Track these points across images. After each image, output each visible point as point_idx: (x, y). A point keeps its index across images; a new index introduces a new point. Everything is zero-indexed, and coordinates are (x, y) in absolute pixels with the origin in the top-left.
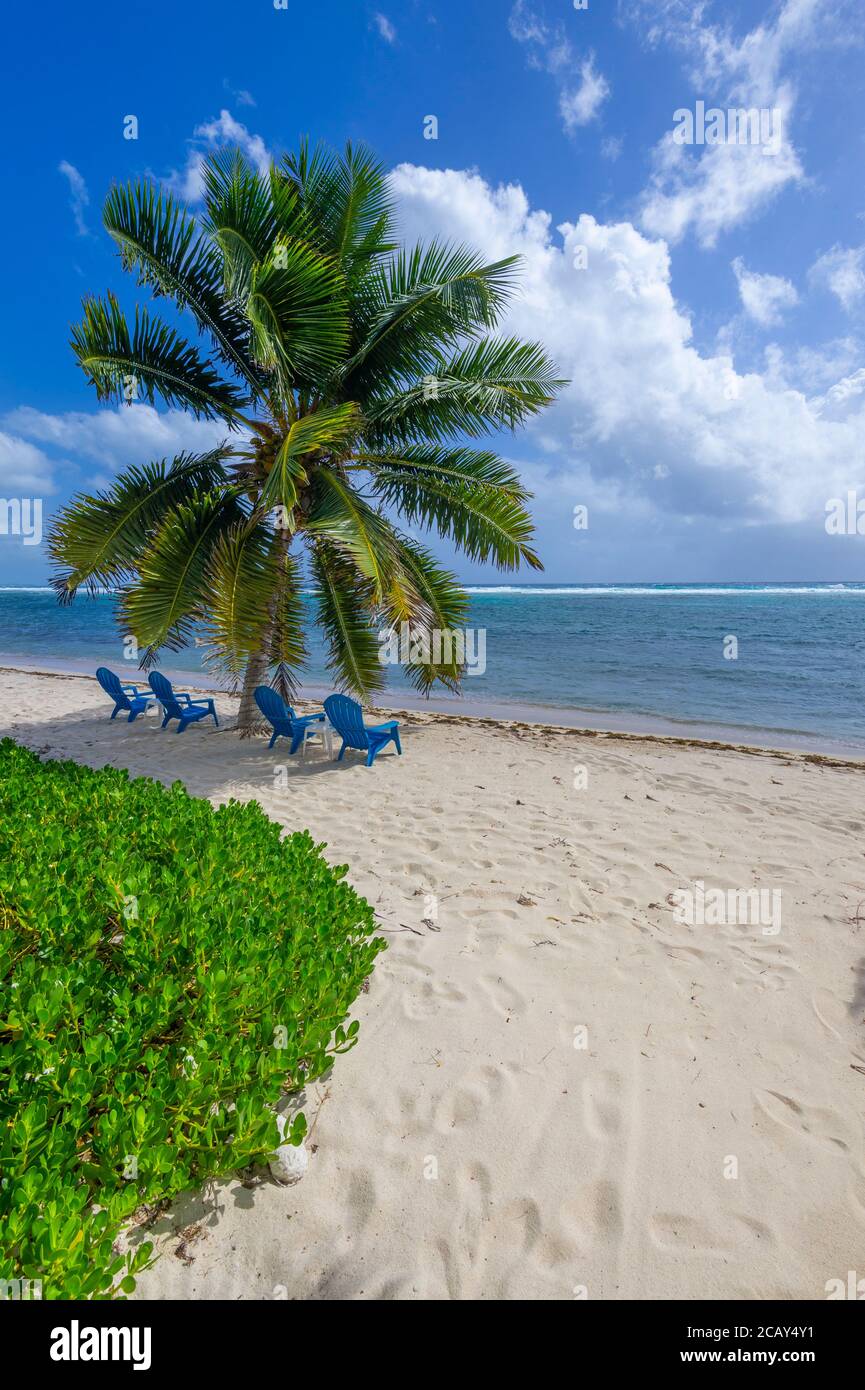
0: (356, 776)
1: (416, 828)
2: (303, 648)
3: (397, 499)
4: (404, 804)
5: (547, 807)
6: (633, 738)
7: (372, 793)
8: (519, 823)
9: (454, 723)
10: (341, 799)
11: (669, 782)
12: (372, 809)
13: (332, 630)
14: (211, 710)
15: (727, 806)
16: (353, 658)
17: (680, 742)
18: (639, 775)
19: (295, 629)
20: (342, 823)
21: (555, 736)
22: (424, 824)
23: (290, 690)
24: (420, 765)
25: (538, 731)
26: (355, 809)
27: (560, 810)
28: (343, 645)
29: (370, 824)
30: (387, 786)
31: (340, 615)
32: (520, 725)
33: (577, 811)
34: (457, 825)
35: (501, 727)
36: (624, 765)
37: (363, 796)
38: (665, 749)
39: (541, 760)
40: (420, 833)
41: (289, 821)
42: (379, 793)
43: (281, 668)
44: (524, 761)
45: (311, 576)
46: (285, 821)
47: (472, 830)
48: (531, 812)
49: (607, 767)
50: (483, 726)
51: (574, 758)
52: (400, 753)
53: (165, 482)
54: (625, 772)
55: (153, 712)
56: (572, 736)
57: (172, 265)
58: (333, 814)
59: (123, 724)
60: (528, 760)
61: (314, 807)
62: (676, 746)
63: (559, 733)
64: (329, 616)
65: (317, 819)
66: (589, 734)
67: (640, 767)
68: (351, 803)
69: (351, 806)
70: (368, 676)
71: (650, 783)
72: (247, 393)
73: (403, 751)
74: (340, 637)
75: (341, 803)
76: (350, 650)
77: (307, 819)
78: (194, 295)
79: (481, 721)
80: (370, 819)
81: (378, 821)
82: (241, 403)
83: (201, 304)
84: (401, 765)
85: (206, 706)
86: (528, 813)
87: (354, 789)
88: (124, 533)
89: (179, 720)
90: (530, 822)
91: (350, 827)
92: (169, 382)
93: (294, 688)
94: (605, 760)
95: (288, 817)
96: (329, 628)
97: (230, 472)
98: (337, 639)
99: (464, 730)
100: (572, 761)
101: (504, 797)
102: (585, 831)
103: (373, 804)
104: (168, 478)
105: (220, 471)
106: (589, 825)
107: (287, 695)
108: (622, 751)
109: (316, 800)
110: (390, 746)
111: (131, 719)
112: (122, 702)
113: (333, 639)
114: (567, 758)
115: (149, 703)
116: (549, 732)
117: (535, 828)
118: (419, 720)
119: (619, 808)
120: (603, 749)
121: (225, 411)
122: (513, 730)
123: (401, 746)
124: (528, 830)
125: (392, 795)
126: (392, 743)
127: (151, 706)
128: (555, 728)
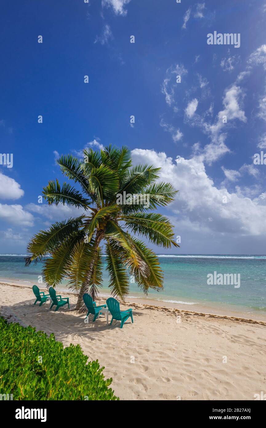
0: (117, 332)
1: (139, 359)
2: (101, 278)
3: (132, 227)
4: (134, 347)
5: (190, 350)
6: (219, 317)
7: (122, 341)
8: (179, 358)
9: (152, 309)
10: (110, 344)
11: (236, 339)
12: (122, 349)
13: (111, 272)
14: (68, 302)
15: (261, 352)
16: (118, 282)
17: (237, 320)
18: (224, 335)
19: (99, 272)
20: (111, 355)
21: (190, 316)
22: (142, 357)
23: (95, 295)
24: (140, 328)
25: (183, 313)
26: (115, 348)
27: (195, 352)
28: (115, 277)
29: (121, 357)
30: (128, 338)
31: (114, 266)
32: (176, 310)
33: (202, 353)
34: (155, 358)
35: (169, 311)
36: (217, 330)
37: (119, 342)
38: (232, 323)
39: (185, 327)
40: (140, 362)
41: (91, 353)
42: (125, 341)
43: (93, 286)
44: (179, 327)
45: (105, 253)
46: (89, 354)
47: (162, 361)
48: (184, 353)
49: (211, 331)
50: (163, 311)
51: (198, 326)
52: (133, 323)
53: (65, 226)
54: (218, 334)
55: (48, 302)
56: (196, 316)
57: (75, 172)
58: (107, 351)
59: (37, 307)
60: (181, 327)
61: (100, 347)
62: (236, 321)
63: (191, 315)
64: (110, 267)
65: (101, 353)
66: (203, 315)
67: (224, 331)
68: (114, 346)
69: (114, 347)
70: (123, 289)
71: (229, 339)
72: (91, 201)
73: (134, 321)
74: (114, 274)
75: (111, 346)
76: (117, 279)
77: (98, 352)
78: (80, 178)
79: (162, 308)
80: (121, 354)
81: (124, 355)
82: (89, 204)
83: (81, 180)
84: (133, 328)
85: (66, 300)
86: (182, 353)
87: (115, 339)
88: (50, 241)
89: (56, 306)
90: (184, 358)
91: (114, 358)
92: (70, 199)
93: (96, 294)
94: (210, 328)
95: (90, 351)
96: (110, 271)
97: (84, 222)
98: (113, 275)
99: (156, 312)
100: (197, 328)
101: (173, 345)
102: (206, 363)
103: (123, 346)
104: (66, 225)
105: (81, 222)
106: (207, 360)
107: (94, 296)
108: (215, 324)
109: (101, 343)
110: (129, 320)
111: (40, 305)
112: (39, 298)
113: (112, 275)
114: (195, 326)
115: (47, 299)
116: (187, 314)
117: (186, 361)
118: (139, 307)
119: (218, 352)
120: (208, 322)
121: (84, 206)
122: (174, 312)
123: (133, 319)
124: (184, 362)
125: (130, 342)
126: (130, 318)
127: (48, 300)
128: (189, 312)
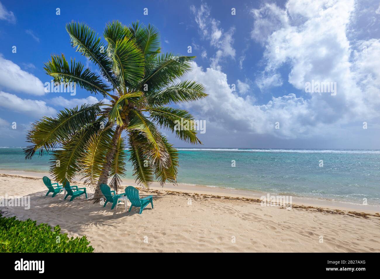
0: (135, 219)
1: (154, 244)
4: (151, 232)
5: (205, 230)
6: (233, 199)
7: (139, 226)
8: (195, 239)
9: (174, 194)
10: (126, 230)
11: (247, 217)
12: (138, 235)
14: (85, 192)
15: (267, 227)
17: (247, 200)
18: (236, 214)
20: (124, 242)
21: (207, 199)
22: (158, 241)
24: (159, 213)
25: (202, 197)
26: (131, 235)
27: (210, 231)
29: (136, 242)
30: (146, 223)
31: (138, 156)
32: (196, 194)
33: (216, 232)
34: (171, 241)
35: (190, 196)
36: (231, 210)
37: (135, 228)
38: (243, 203)
39: (203, 209)
40: (155, 246)
41: (102, 242)
42: (142, 226)
43: (115, 176)
44: (197, 210)
46: (101, 242)
47: (176, 243)
48: (200, 233)
49: (225, 211)
50: (183, 195)
51: (214, 208)
52: (153, 208)
54: (232, 213)
56: (213, 199)
58: (122, 238)
60: (198, 209)
61: (114, 234)
62: (247, 201)
63: (209, 197)
64: (134, 158)
65: (114, 241)
66: (219, 197)
67: (236, 211)
68: (130, 232)
69: (130, 233)
70: (147, 177)
71: (240, 217)
73: (154, 207)
75: (126, 232)
77: (110, 240)
79: (183, 193)
80: (136, 240)
81: (139, 241)
84: (153, 213)
85: (83, 190)
86: (198, 233)
87: (132, 225)
90: (199, 238)
91: (127, 244)
94: (225, 208)
95: (102, 240)
96: (133, 162)
98: (136, 165)
99: (177, 197)
100: (213, 209)
101: (189, 226)
102: (219, 241)
103: (139, 232)
106: (221, 238)
108: (229, 204)
109: (116, 231)
114: (212, 208)
116: (205, 197)
117: (200, 241)
118: (161, 194)
119: (231, 230)
120: (223, 204)
122: (194, 196)
123: (153, 204)
124: (198, 242)
125: (147, 227)
126: (150, 204)
128: (207, 195)
